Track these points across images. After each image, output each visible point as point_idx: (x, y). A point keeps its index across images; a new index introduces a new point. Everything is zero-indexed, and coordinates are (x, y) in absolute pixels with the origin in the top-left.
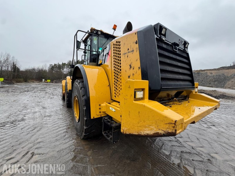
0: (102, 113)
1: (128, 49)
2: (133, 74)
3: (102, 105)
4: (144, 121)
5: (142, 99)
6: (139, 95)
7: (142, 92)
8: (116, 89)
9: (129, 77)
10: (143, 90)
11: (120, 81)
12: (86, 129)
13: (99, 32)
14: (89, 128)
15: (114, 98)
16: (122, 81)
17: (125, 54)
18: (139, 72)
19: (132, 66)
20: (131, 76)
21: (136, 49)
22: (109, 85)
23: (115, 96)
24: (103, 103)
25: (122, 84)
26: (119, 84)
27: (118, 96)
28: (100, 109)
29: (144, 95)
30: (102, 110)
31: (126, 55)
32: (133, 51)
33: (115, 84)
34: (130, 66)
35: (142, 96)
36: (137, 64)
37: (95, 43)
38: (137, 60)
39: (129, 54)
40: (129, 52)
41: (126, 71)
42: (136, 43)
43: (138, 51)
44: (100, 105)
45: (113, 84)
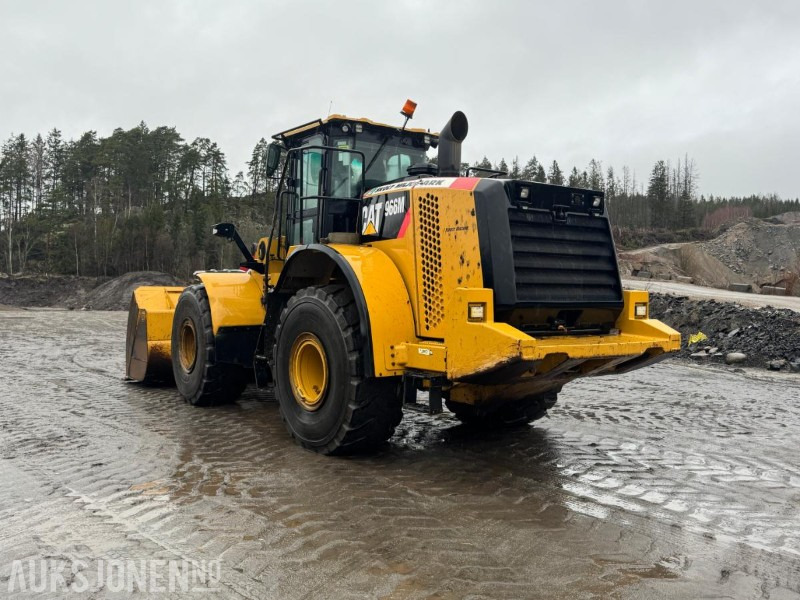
0: (397, 367)
1: (457, 222)
2: (468, 276)
3: (396, 348)
4: (483, 350)
5: (483, 319)
6: (477, 312)
7: (482, 309)
8: (430, 308)
9: (460, 281)
10: (483, 304)
11: (440, 290)
12: (354, 411)
13: (357, 126)
14: (363, 408)
15: (424, 333)
16: (445, 289)
17: (449, 230)
18: (479, 272)
19: (466, 259)
20: (464, 280)
21: (473, 225)
22: (410, 301)
23: (428, 327)
24: (398, 344)
25: (443, 297)
26: (438, 297)
27: (435, 324)
28: (393, 356)
29: (485, 312)
30: (398, 360)
31: (453, 233)
32: (466, 228)
33: (426, 298)
34: (461, 258)
35: (480, 315)
36: (475, 257)
37: (342, 162)
38: (474, 248)
39: (459, 232)
40: (458, 229)
41: (452, 268)
42: (473, 214)
43: (476, 231)
44: (392, 348)
45: (421, 299)
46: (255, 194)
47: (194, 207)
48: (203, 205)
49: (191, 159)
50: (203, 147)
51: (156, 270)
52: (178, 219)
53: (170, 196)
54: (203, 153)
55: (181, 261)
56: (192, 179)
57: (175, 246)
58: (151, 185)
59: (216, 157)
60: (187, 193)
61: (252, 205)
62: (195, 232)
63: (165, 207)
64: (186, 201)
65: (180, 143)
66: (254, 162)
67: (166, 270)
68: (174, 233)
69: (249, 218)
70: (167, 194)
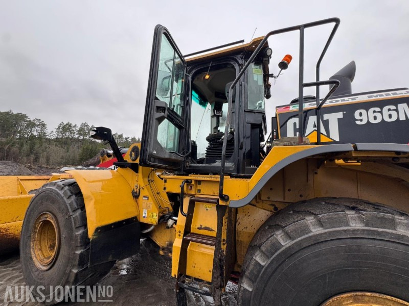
46: (57, 138)
47: (31, 140)
48: (35, 140)
49: (31, 124)
50: (38, 121)
51: (9, 160)
52: (22, 143)
53: (20, 136)
54: (38, 123)
55: (22, 158)
56: (31, 131)
57: (20, 152)
58: (11, 131)
59: (43, 125)
60: (28, 135)
61: (56, 141)
62: (30, 148)
63: (17, 139)
64: (27, 138)
65: (27, 119)
66: (59, 128)
67: (14, 161)
68: (20, 149)
69: (54, 146)
70: (19, 135)
